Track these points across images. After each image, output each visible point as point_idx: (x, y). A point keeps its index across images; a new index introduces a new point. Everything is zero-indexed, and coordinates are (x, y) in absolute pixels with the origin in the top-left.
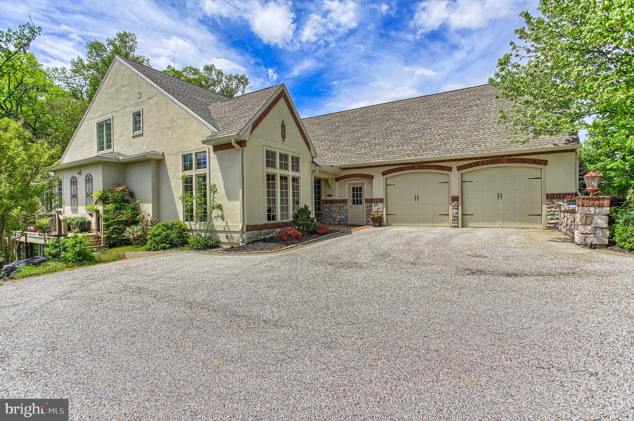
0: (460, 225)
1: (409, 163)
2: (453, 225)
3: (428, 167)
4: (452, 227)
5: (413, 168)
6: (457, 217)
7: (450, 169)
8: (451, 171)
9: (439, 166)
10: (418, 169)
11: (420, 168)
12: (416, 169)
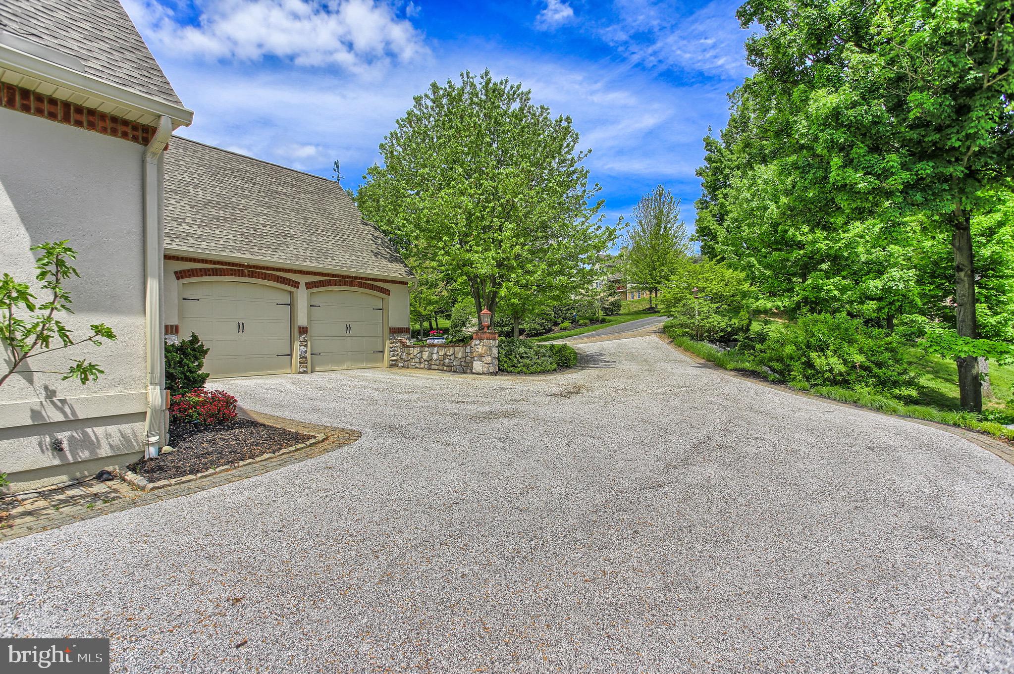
0: (309, 369)
1: (233, 264)
2: (301, 370)
3: (265, 277)
4: (300, 373)
5: (241, 274)
6: (306, 358)
7: (296, 285)
8: (298, 288)
9: (281, 277)
10: (249, 276)
11: (251, 275)
12: (245, 276)
